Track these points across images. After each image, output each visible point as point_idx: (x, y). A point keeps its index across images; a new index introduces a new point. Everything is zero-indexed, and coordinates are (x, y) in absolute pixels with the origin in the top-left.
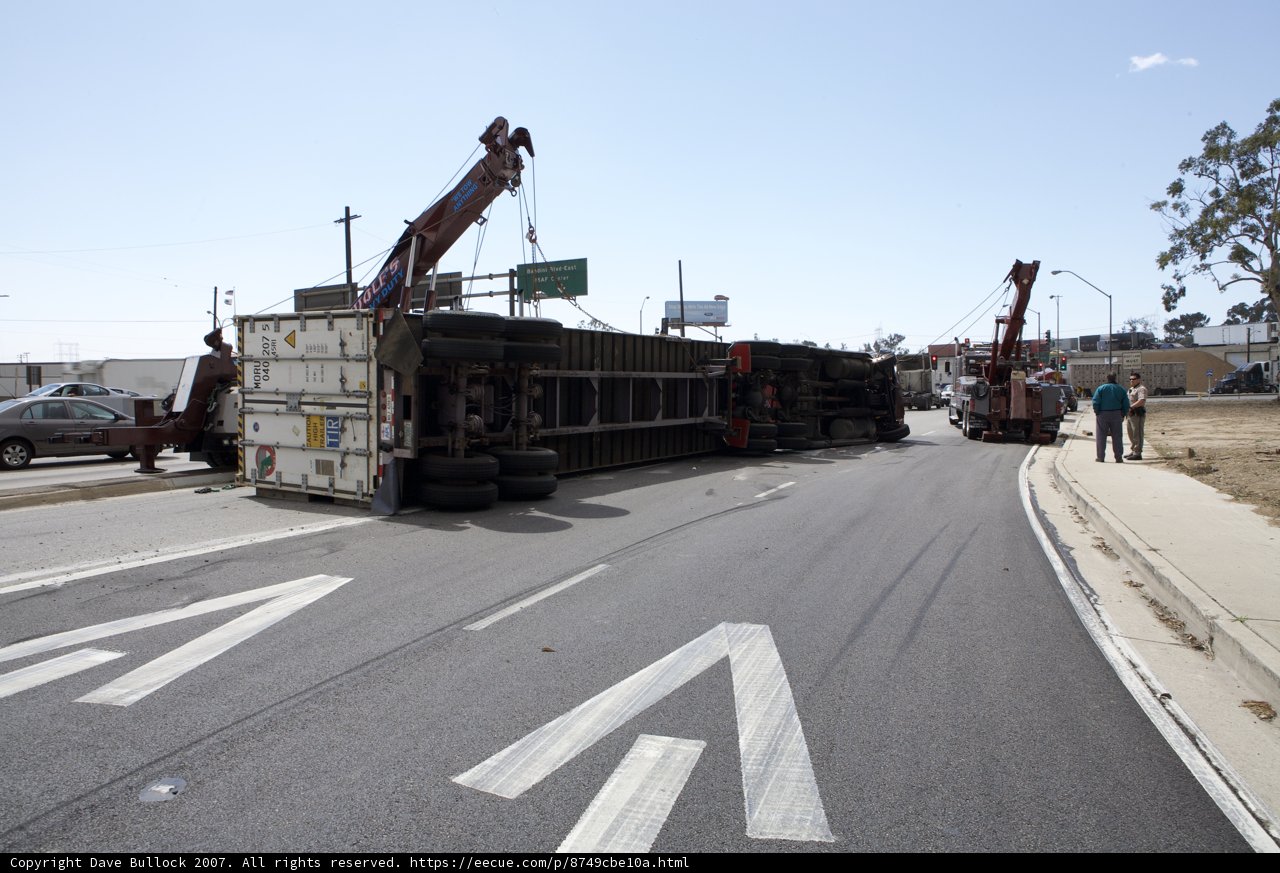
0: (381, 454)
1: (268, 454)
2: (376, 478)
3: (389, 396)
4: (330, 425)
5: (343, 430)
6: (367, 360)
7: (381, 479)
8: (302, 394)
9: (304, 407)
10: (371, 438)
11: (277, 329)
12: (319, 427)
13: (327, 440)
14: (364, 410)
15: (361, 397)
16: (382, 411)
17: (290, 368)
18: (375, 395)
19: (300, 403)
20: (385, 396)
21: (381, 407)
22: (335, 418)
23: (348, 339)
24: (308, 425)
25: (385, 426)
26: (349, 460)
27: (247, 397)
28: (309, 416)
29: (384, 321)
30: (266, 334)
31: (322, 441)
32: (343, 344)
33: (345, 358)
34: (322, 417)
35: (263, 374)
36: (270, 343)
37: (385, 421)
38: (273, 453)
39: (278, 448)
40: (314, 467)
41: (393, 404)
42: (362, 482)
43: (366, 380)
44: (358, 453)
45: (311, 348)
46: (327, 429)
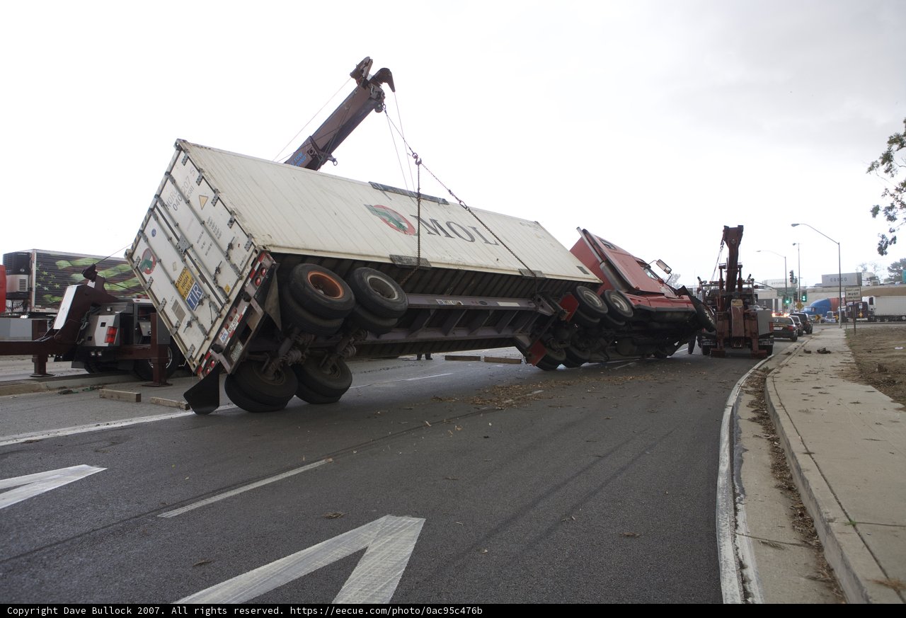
0: (213, 347)
1: (151, 260)
3: (237, 317)
4: (196, 289)
5: (201, 302)
6: (240, 274)
7: (205, 361)
8: (192, 246)
9: (187, 257)
10: (214, 328)
11: (199, 183)
12: (188, 282)
13: (188, 297)
14: (220, 305)
15: (222, 294)
16: (228, 321)
17: (193, 220)
18: (231, 303)
19: (186, 251)
20: (236, 312)
21: (229, 317)
22: (200, 289)
23: (235, 246)
24: (183, 273)
25: (225, 331)
26: (194, 324)
27: (159, 205)
28: (186, 267)
29: (261, 264)
31: (186, 294)
32: (231, 246)
33: (228, 257)
34: (193, 278)
35: (174, 202)
36: (190, 186)
37: (227, 328)
38: (155, 263)
39: (159, 263)
40: (173, 303)
41: (238, 323)
42: (195, 349)
43: (231, 287)
44: (201, 327)
45: (211, 223)
46: (192, 290)
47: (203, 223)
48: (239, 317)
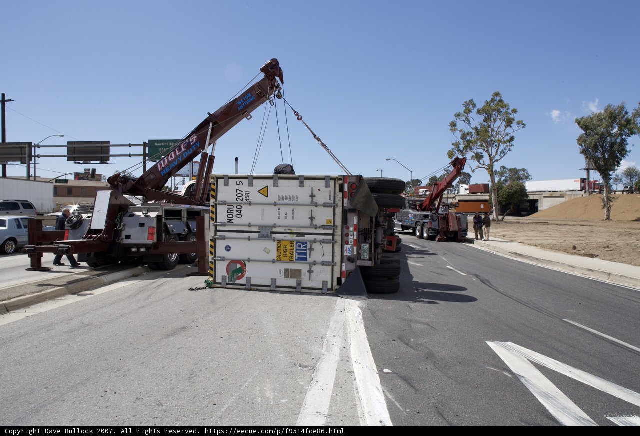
0: (344, 264)
1: (239, 266)
2: (339, 280)
3: (352, 229)
4: (299, 246)
5: (311, 249)
6: (334, 206)
7: (344, 279)
8: (275, 226)
9: (274, 235)
10: (336, 254)
11: (251, 184)
12: (289, 248)
13: (295, 256)
14: (331, 237)
15: (328, 229)
16: (345, 238)
17: (263, 210)
18: (340, 228)
19: (272, 232)
20: (348, 228)
21: (345, 235)
22: (305, 243)
23: (317, 193)
24: (279, 247)
25: (346, 247)
26: (314, 268)
27: (219, 228)
28: (279, 241)
30: (239, 187)
31: (292, 257)
32: (312, 196)
33: (317, 205)
34: (292, 242)
35: (235, 213)
36: (244, 193)
37: (347, 243)
38: (244, 265)
39: (249, 261)
40: (283, 273)
41: (356, 233)
42: (327, 282)
43: (332, 219)
44: (324, 263)
45: (283, 198)
46: (297, 249)
47: (275, 204)
48: (353, 228)
